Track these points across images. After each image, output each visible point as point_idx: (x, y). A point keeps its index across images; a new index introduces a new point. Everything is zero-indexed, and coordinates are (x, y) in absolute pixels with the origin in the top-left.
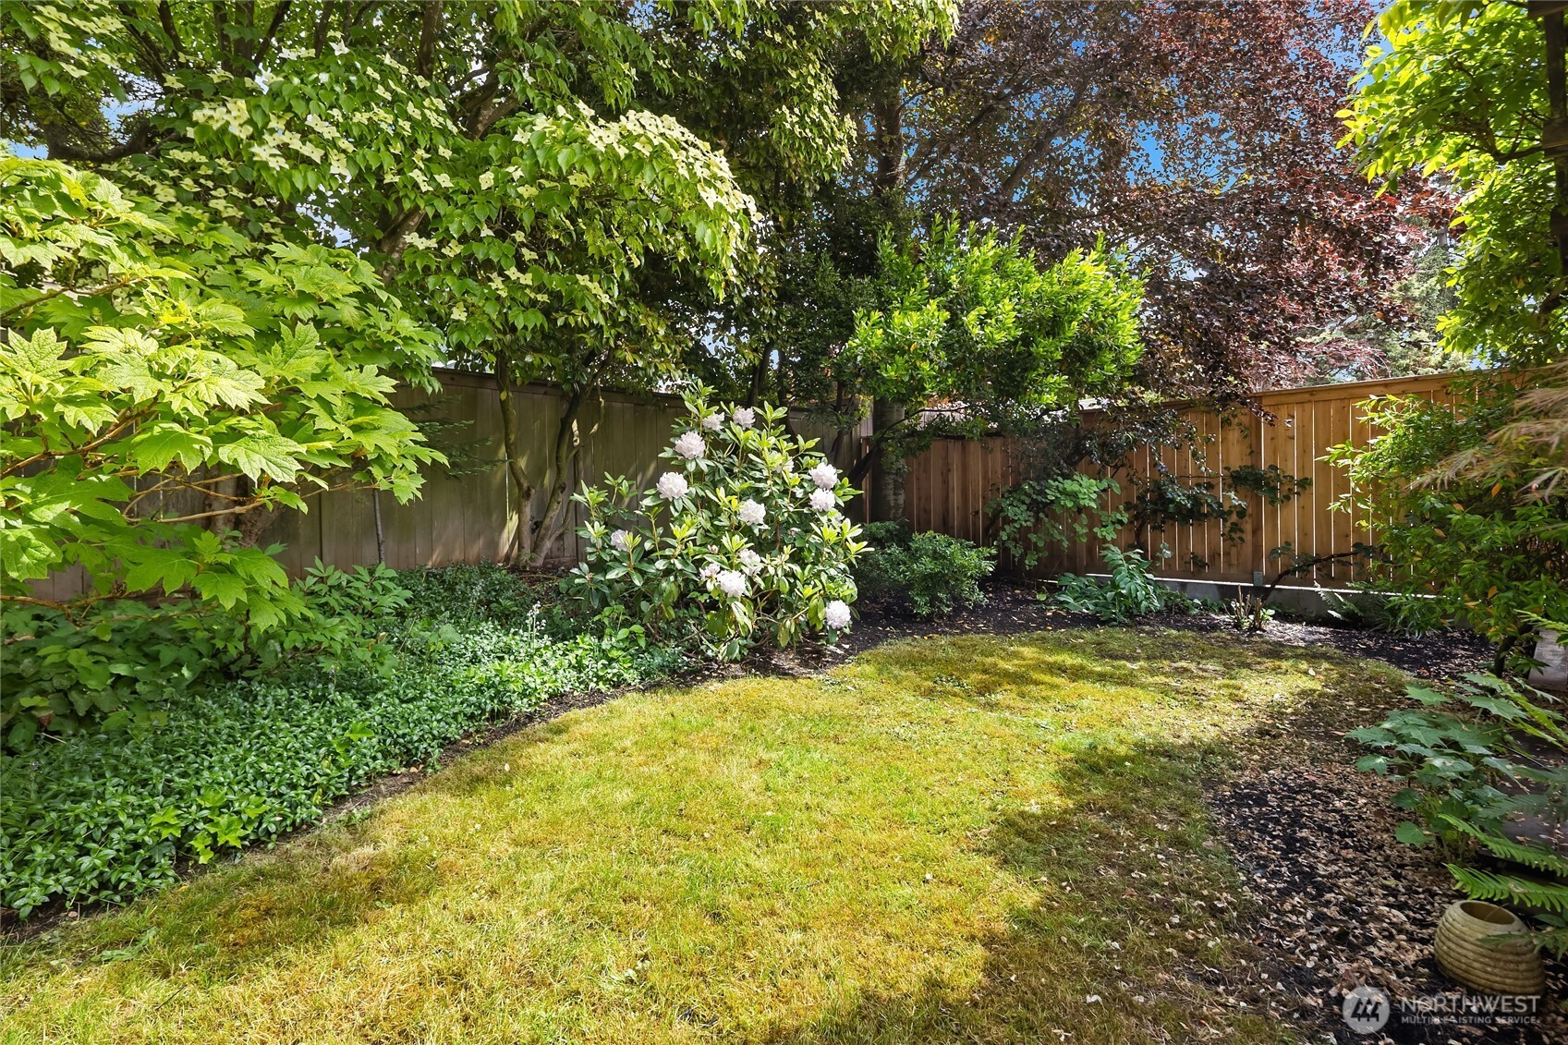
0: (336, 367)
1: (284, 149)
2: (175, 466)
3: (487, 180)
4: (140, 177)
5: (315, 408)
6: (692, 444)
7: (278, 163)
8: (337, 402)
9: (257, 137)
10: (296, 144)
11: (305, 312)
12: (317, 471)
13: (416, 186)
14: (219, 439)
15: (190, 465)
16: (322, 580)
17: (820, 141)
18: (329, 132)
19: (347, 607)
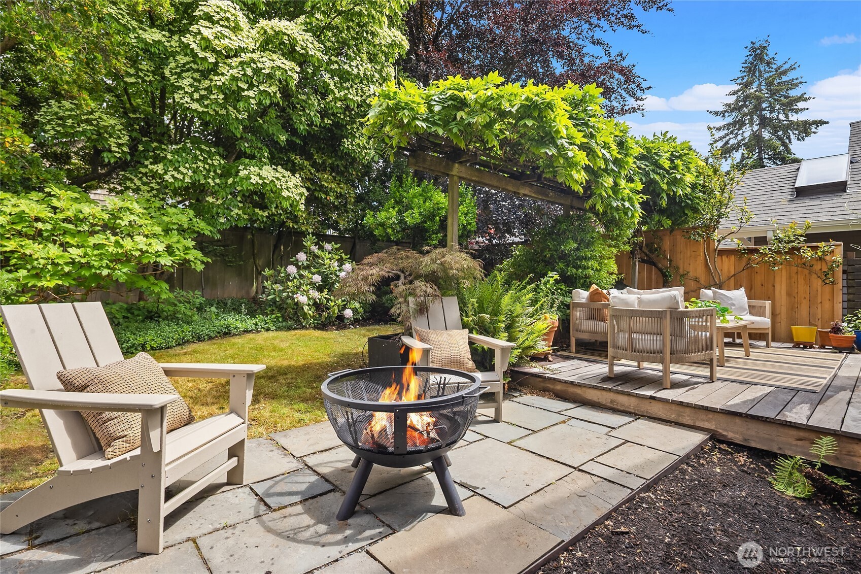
0: (182, 239)
1: (173, 176)
2: (149, 262)
3: (230, 181)
4: (131, 176)
5: (176, 250)
6: (302, 256)
7: (171, 180)
8: (181, 248)
9: (166, 173)
10: (176, 175)
11: (175, 227)
12: (176, 263)
13: (209, 183)
14: (157, 257)
15: (152, 262)
16: (179, 293)
17: (359, 150)
18: (185, 171)
19: (186, 302)
